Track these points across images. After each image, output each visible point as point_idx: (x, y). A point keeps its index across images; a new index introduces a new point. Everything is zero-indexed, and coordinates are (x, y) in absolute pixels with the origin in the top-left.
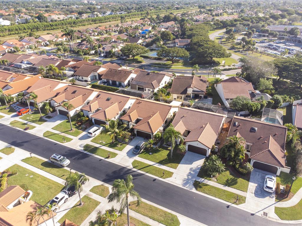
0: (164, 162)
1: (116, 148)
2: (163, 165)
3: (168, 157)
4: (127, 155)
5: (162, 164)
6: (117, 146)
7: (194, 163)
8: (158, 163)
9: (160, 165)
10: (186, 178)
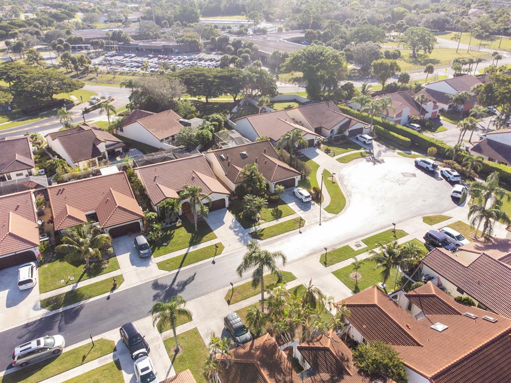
0: (194, 241)
1: (105, 271)
2: (198, 244)
3: (192, 233)
4: (137, 266)
5: (196, 244)
6: (103, 268)
7: (224, 220)
8: (190, 246)
9: (195, 246)
10: (239, 237)
